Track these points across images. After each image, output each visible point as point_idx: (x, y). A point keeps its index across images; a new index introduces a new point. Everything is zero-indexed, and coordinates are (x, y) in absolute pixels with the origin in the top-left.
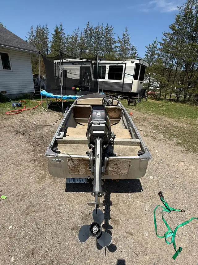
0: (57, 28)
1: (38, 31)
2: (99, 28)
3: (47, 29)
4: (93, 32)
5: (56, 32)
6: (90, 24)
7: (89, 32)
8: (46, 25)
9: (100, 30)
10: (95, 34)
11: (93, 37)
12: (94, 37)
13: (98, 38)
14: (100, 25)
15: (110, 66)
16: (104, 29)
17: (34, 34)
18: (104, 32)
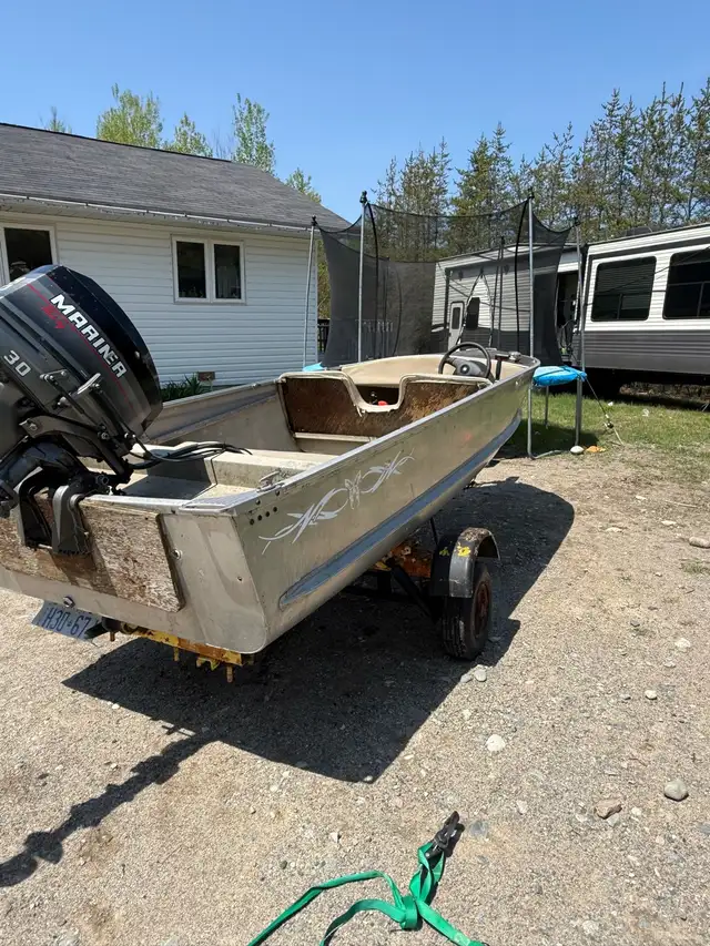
0: (484, 146)
1: (411, 172)
2: (666, 106)
3: (446, 156)
4: (632, 130)
5: (475, 161)
6: (623, 100)
7: (617, 131)
8: (443, 145)
9: (669, 111)
10: (641, 136)
11: (632, 150)
12: (635, 150)
13: (660, 149)
14: (673, 91)
15: (674, 258)
16: (688, 104)
17: (398, 185)
18: (687, 120)
